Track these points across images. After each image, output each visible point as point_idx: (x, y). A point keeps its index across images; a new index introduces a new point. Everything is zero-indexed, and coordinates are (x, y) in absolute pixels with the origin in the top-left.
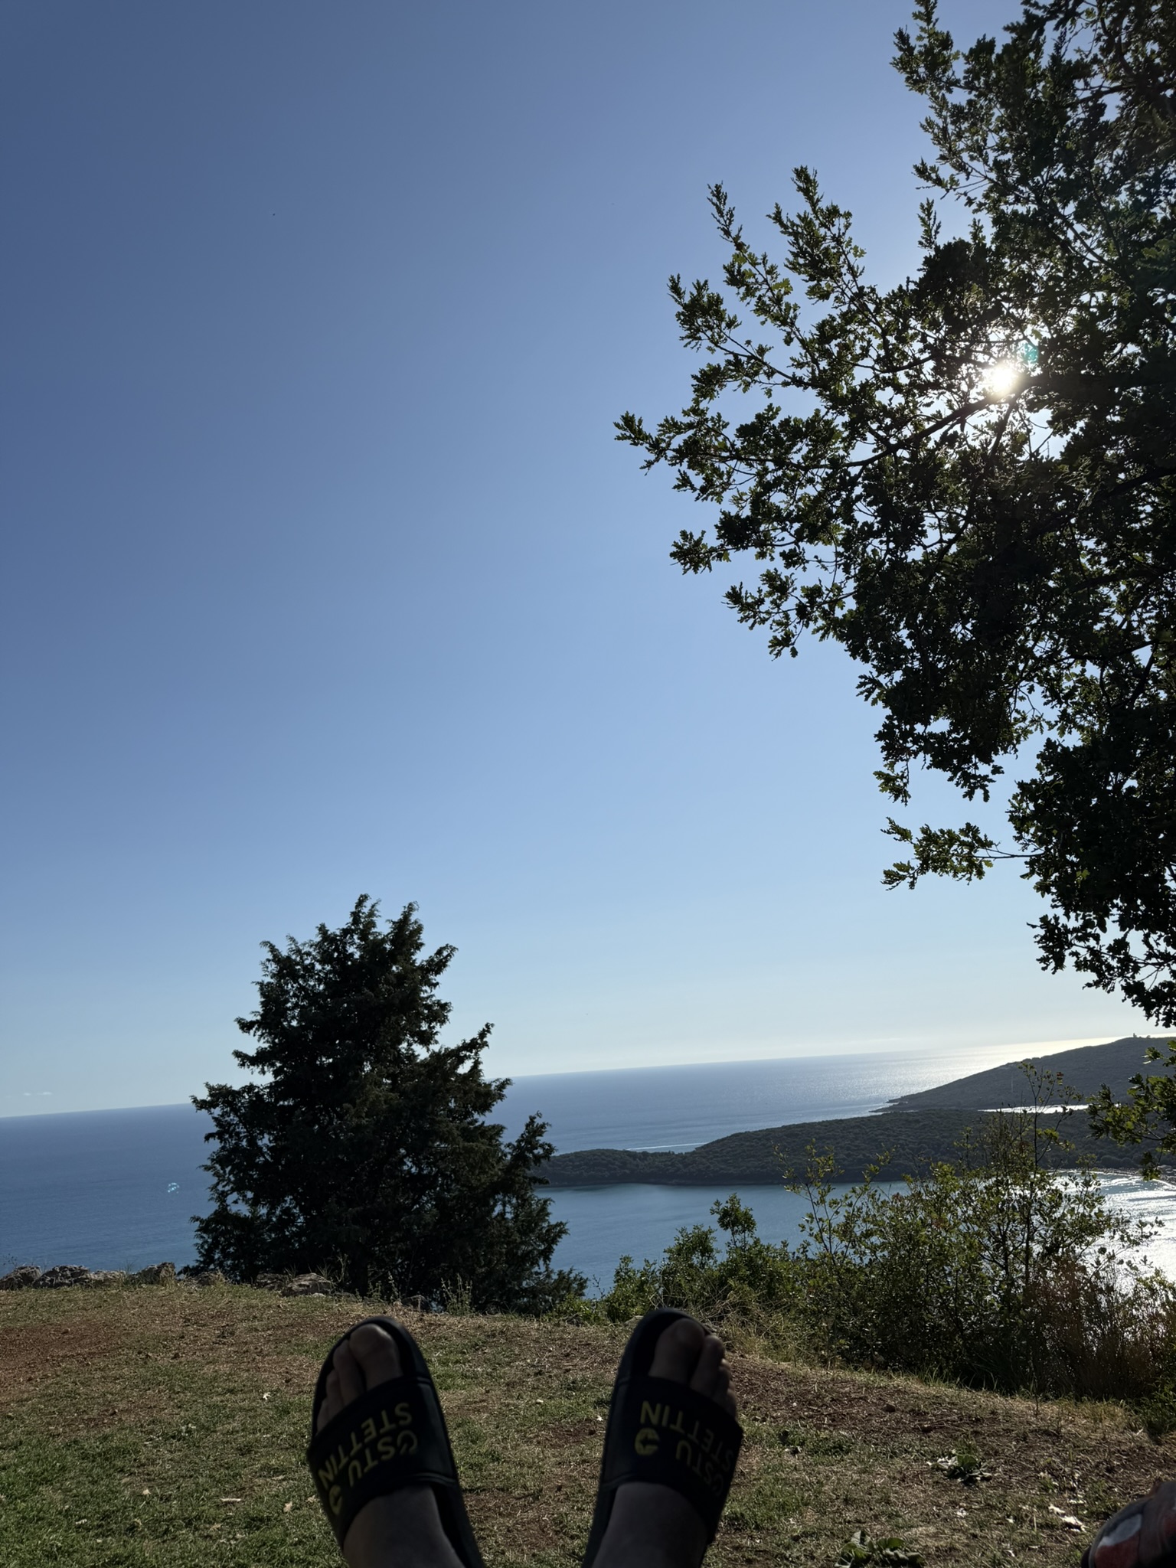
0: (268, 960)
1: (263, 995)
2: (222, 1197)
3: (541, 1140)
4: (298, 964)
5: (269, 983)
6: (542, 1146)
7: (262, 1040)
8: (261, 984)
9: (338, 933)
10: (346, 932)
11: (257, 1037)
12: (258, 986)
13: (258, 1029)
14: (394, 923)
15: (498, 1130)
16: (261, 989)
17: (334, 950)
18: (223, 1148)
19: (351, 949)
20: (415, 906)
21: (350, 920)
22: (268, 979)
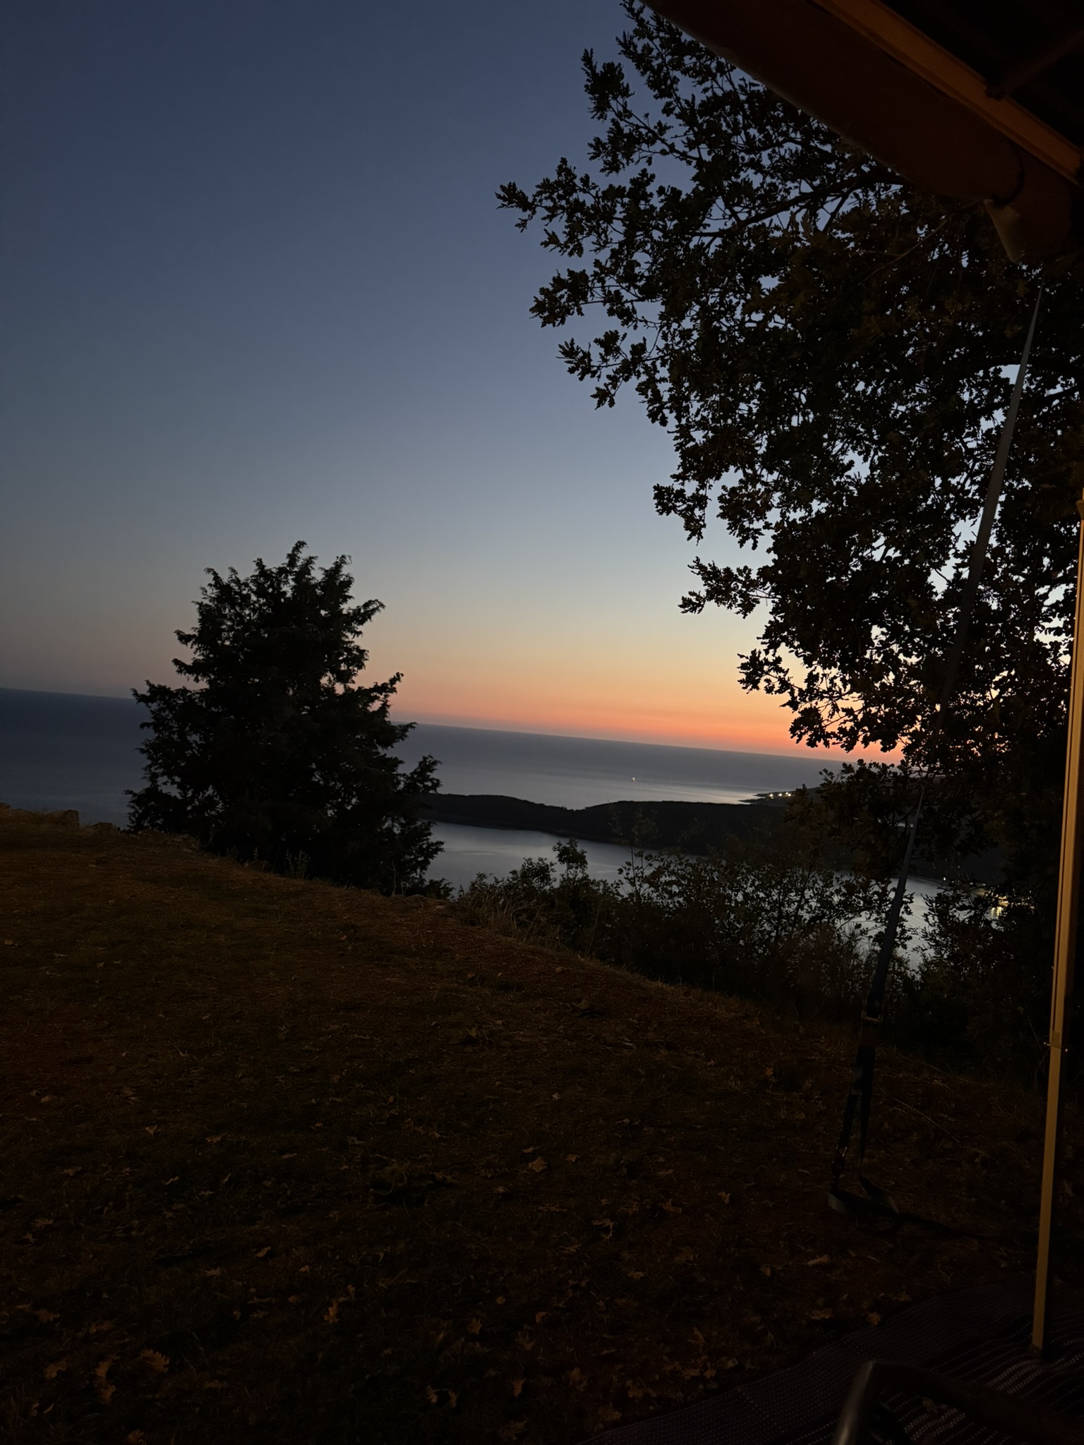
0: (210, 585)
1: (201, 614)
2: (154, 777)
3: (432, 775)
4: (236, 593)
5: (207, 605)
6: (431, 780)
7: (198, 653)
8: (201, 604)
9: (274, 570)
10: (281, 571)
11: (194, 649)
12: (198, 606)
13: (195, 643)
14: (326, 571)
15: (396, 762)
16: (200, 608)
17: (269, 587)
18: (158, 738)
19: (285, 588)
20: (347, 560)
21: (287, 561)
22: (206, 602)
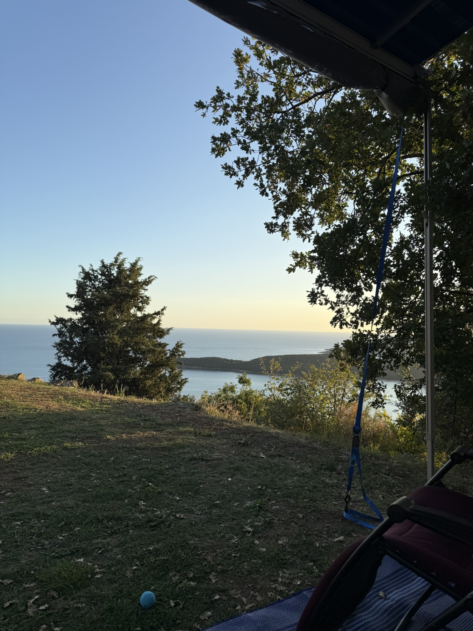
0: (80, 272)
1: (77, 284)
2: (59, 357)
3: (181, 349)
4: (92, 275)
5: (80, 281)
6: (181, 352)
7: (77, 302)
8: (77, 281)
9: (108, 264)
10: (112, 265)
11: (75, 301)
13: (75, 298)
14: (131, 264)
15: (165, 345)
16: (77, 282)
17: (106, 271)
18: (61, 340)
19: (113, 272)
20: (141, 259)
21: (114, 260)
22: (80, 279)
